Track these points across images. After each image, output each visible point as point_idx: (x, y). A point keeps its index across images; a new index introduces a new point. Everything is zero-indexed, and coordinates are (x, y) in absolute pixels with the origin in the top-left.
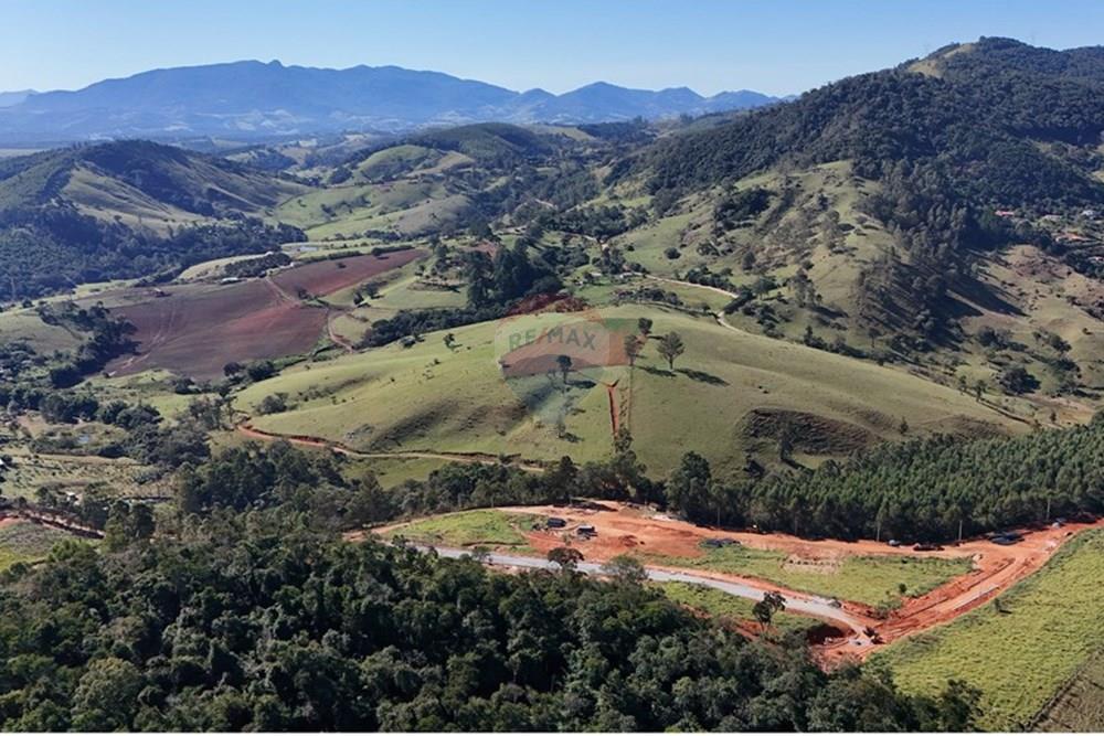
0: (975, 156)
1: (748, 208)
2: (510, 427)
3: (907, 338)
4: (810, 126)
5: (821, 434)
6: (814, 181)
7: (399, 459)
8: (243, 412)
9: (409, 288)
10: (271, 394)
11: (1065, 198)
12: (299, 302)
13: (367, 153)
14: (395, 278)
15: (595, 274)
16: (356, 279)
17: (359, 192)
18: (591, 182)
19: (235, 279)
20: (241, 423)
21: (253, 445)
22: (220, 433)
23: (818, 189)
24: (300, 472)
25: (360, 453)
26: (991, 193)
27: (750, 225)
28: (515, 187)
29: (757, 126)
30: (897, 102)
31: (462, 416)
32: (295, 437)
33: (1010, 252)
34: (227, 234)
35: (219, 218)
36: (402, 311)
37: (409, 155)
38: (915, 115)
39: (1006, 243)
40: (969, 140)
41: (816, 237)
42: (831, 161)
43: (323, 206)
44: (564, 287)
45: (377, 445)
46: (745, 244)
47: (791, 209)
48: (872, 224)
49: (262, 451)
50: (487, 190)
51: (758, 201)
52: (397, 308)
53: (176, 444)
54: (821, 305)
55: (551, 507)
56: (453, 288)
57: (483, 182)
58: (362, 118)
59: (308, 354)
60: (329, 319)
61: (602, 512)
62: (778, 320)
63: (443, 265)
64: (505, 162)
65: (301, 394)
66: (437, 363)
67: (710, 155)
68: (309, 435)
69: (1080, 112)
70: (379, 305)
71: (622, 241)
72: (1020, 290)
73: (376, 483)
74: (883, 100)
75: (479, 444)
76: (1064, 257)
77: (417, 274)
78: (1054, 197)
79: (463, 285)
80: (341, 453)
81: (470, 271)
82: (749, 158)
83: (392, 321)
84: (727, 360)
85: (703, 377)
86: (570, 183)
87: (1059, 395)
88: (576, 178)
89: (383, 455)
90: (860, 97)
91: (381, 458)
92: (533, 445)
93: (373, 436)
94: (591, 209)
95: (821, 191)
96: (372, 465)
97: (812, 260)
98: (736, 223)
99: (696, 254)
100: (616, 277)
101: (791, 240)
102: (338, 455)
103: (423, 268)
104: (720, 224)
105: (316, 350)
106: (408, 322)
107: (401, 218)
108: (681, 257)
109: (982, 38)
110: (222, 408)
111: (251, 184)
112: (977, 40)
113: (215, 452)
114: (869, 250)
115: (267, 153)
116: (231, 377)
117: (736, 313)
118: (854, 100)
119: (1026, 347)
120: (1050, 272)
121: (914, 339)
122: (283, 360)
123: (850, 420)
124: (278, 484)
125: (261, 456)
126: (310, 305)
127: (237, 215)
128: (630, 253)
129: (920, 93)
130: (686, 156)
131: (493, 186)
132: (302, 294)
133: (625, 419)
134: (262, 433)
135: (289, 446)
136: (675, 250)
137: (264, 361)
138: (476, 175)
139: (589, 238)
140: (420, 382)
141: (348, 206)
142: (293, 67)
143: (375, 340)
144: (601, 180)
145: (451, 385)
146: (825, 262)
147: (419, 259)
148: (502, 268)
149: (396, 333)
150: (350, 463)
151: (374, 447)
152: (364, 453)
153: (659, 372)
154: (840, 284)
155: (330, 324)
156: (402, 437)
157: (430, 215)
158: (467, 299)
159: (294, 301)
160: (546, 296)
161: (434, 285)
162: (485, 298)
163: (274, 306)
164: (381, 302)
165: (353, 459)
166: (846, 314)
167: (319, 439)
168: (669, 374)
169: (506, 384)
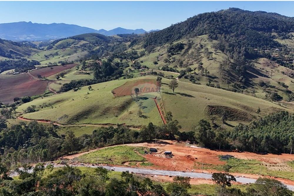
0: (241, 34)
1: (178, 49)
2: (119, 114)
3: (238, 84)
4: (191, 27)
5: (232, 114)
6: (197, 41)
7: (78, 127)
8: (20, 113)
9: (74, 74)
10: (30, 106)
11: (269, 45)
12: (39, 79)
13: (57, 41)
14: (69, 71)
15: (132, 69)
16: (57, 72)
17: (56, 51)
18: (125, 46)
19: (18, 73)
20: (19, 116)
21: (23, 123)
22: (11, 120)
23: (199, 43)
24: (41, 133)
25: (64, 125)
26: (249, 44)
27: (179, 54)
28: (102, 49)
29: (175, 28)
30: (216, 20)
31: (100, 111)
32: (39, 120)
33: (259, 60)
34: (16, 63)
35: (13, 59)
36: (73, 81)
37: (70, 41)
38: (222, 23)
39: (258, 57)
40: (239, 30)
41: (201, 56)
42: (201, 35)
43: (45, 55)
44: (124, 73)
45: (70, 122)
46: (178, 59)
47: (191, 49)
48: (219, 52)
49: (27, 125)
50: (93, 50)
51: (181, 47)
52: (71, 80)
54: (209, 75)
55: (146, 143)
56: (89, 74)
57: (92, 48)
58: (55, 37)
59: (42, 95)
60: (49, 84)
61: (168, 145)
62: (196, 80)
63: (84, 68)
64: (99, 42)
65: (40, 106)
66: (88, 94)
67: (161, 37)
68: (44, 119)
69: (265, 24)
70: (65, 79)
71: (139, 60)
72: (266, 70)
73: (74, 135)
74: (212, 19)
75: (108, 120)
76: (276, 61)
77: (76, 70)
78: (267, 45)
79: (91, 73)
80: (57, 125)
81: (94, 69)
82: (173, 37)
83: (69, 84)
84: (190, 90)
85: (186, 95)
86: (118, 47)
87: (290, 101)
88: (120, 45)
89: (72, 126)
90: (205, 19)
91: (72, 127)
92: (129, 120)
93: (68, 119)
94: (127, 52)
95: (200, 43)
96: (69, 129)
97: (203, 62)
98: (175, 53)
99: (163, 63)
100: (140, 70)
101: (194, 57)
102: (55, 126)
103: (78, 68)
104: (170, 54)
105: (45, 93)
106: (75, 84)
107: (69, 58)
108: (158, 64)
109: (230, 8)
110: (12, 112)
111: (23, 49)
112: (228, 9)
113: (9, 126)
114: (220, 59)
115: (28, 43)
116: (16, 102)
117: (182, 78)
118: (204, 20)
119: (275, 87)
120: (273, 65)
121: (240, 85)
122: (34, 97)
123: (239, 109)
124: (33, 137)
125: (26, 127)
126: (42, 80)
127: (19, 58)
128: (142, 63)
129: (223, 17)
130: (154, 37)
131: (95, 49)
132: (39, 76)
133: (163, 110)
134: (26, 119)
135: (37, 123)
136: (156, 62)
137: (27, 96)
138: (90, 46)
139: (128, 60)
140: (84, 100)
141: (53, 55)
142: (35, 23)
143: (64, 89)
144: (127, 46)
145: (95, 100)
146: (207, 62)
147: (76, 66)
148: (104, 67)
149: (71, 87)
150: (60, 129)
151: (69, 123)
152: (65, 125)
153: (170, 94)
154: (214, 69)
155: (49, 86)
156: (79, 119)
157: (77, 57)
158: (94, 77)
159: (37, 79)
160: (119, 75)
161: (82, 73)
162: (99, 76)
163: (30, 80)
164: (65, 78)
165: (61, 127)
166: (218, 77)
167: (48, 120)
168: (173, 94)
169: (115, 99)
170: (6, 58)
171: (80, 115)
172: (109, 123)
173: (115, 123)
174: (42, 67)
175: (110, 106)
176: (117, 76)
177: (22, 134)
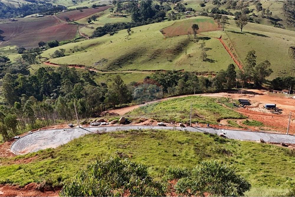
2: (174, 58)
7: (122, 73)
8: (45, 58)
9: (108, 17)
10: (58, 50)
12: (67, 23)
14: (102, 14)
15: (176, 12)
19: (42, 15)
20: (45, 61)
21: (50, 69)
22: (35, 65)
24: (74, 80)
25: (103, 71)
31: (149, 54)
32: (70, 65)
34: (40, 7)
36: (107, 24)
44: (166, 16)
45: (111, 67)
49: (55, 71)
52: (105, 23)
53: (12, 69)
56: (125, 16)
59: (72, 40)
60: (79, 28)
63: (120, 9)
65: (71, 50)
66: (130, 35)
68: (77, 64)
71: (182, 2)
73: (122, 81)
75: (160, 66)
77: (111, 12)
79: (128, 15)
81: (131, 11)
83: (103, 27)
85: (258, 35)
89: (114, 72)
92: (189, 65)
93: (108, 63)
96: (110, 76)
99: (212, 5)
100: (184, 13)
102: (92, 72)
103: (113, 10)
105: (75, 39)
106: (110, 28)
108: (206, 6)
113: (32, 73)
116: (41, 47)
122: (62, 42)
124: (63, 84)
126: (71, 24)
128: (186, 6)
132: (67, 19)
134: (54, 64)
136: (203, 4)
139: (169, 3)
140: (125, 41)
143: (98, 34)
145: (140, 41)
146: (267, 3)
147: (110, 8)
148: (143, 8)
149: (106, 32)
150: (98, 76)
151: (109, 69)
152: (105, 71)
153: (237, 33)
154: (276, 9)
155: (79, 30)
156: (121, 64)
157: (109, 2)
158: (131, 19)
159: (65, 22)
160: (161, 18)
161: (118, 15)
162: (138, 19)
163: (57, 24)
164: (98, 22)
165: (100, 74)
166: (282, 20)
167: (82, 65)
168: (242, 33)
169: (167, 40)
170: (29, 2)
171: (123, 60)
172: (162, 69)
173: (169, 69)
174: (70, 9)
175: (161, 48)
176: (159, 19)
177: (48, 80)
